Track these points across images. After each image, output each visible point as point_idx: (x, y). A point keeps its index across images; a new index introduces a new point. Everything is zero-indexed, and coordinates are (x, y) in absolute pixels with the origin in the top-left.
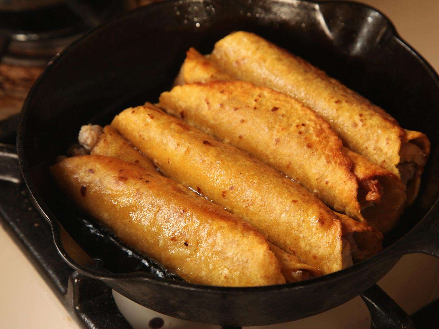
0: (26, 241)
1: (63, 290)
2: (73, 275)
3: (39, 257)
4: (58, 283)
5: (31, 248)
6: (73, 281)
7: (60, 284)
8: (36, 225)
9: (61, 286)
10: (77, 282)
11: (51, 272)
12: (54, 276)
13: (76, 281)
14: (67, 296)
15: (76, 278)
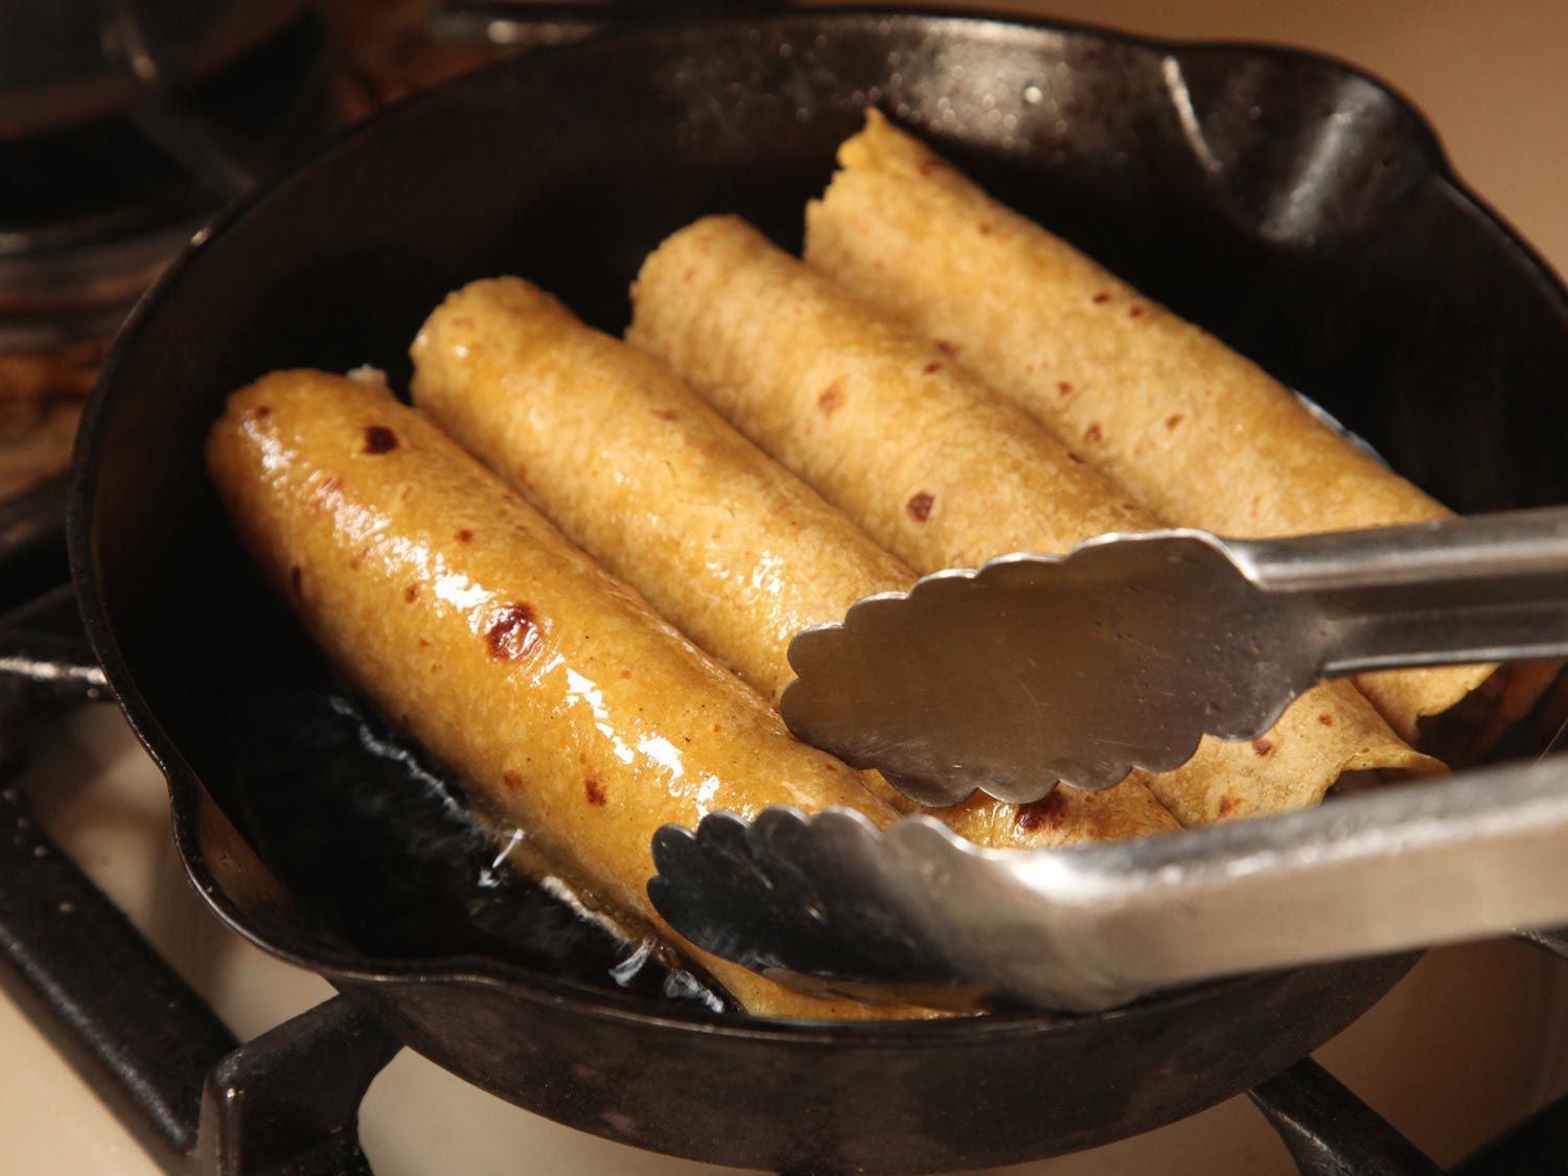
0: (31, 967)
1: (177, 1133)
2: (219, 1073)
3: (83, 1021)
4: (161, 1111)
5: (54, 989)
6: (219, 1095)
7: (166, 1115)
8: (65, 907)
9: (168, 1121)
10: (236, 1098)
11: (130, 1073)
12: (141, 1086)
13: (231, 1094)
14: (196, 1153)
15: (233, 1083)
